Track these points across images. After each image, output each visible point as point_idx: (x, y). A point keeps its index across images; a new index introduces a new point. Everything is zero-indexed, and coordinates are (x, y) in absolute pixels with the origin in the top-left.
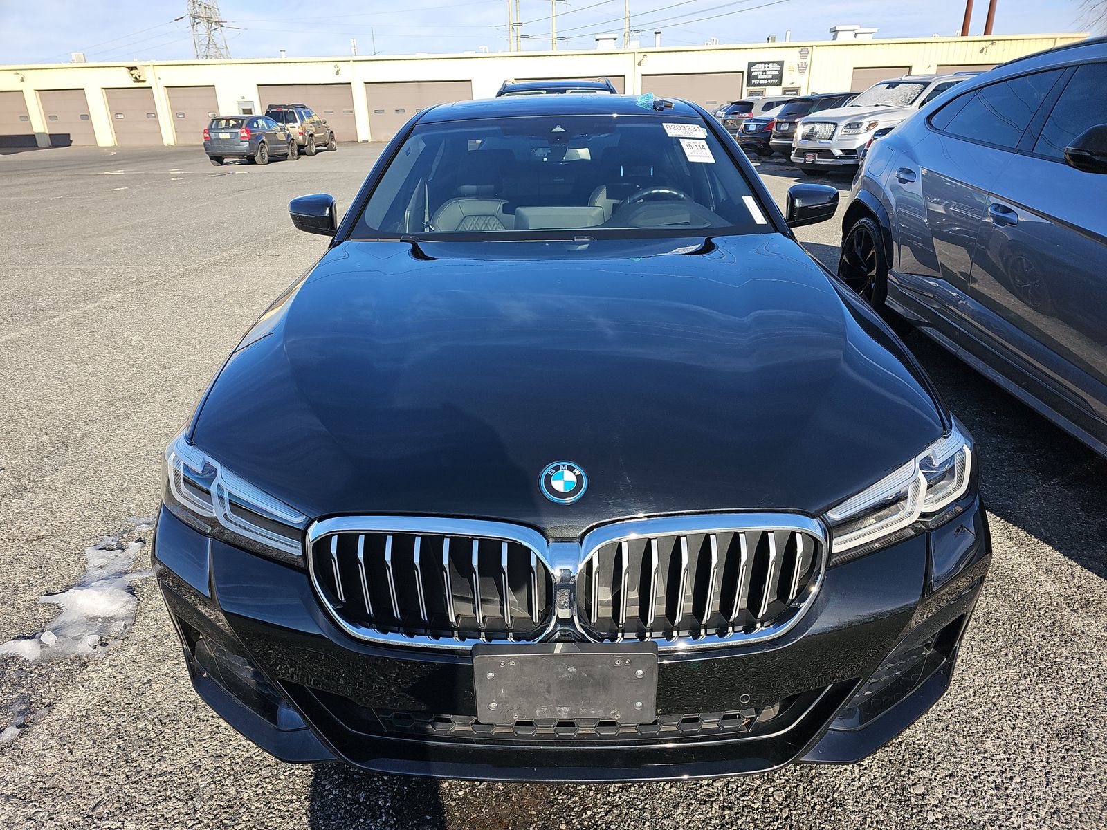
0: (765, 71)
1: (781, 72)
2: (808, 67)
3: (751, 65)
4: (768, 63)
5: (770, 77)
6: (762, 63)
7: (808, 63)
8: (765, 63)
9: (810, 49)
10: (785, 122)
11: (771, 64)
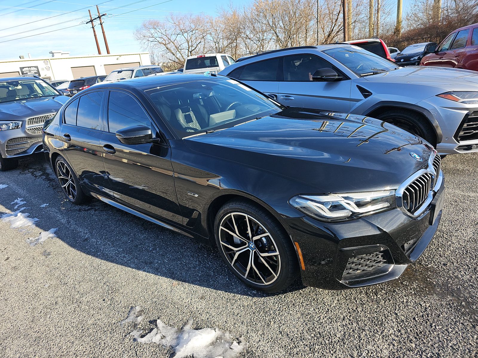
0: (30, 71)
1: (38, 70)
2: (50, 68)
3: (21, 68)
4: (30, 67)
5: (34, 73)
6: (27, 67)
7: (50, 66)
8: (29, 67)
9: (48, 61)
10: (74, 90)
11: (32, 68)
